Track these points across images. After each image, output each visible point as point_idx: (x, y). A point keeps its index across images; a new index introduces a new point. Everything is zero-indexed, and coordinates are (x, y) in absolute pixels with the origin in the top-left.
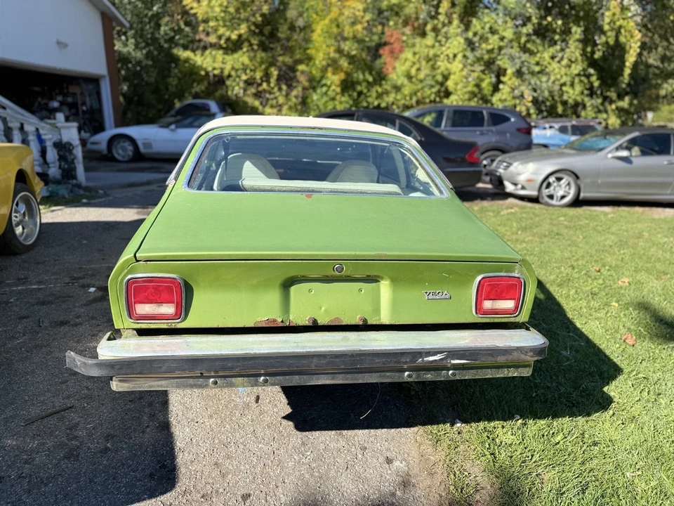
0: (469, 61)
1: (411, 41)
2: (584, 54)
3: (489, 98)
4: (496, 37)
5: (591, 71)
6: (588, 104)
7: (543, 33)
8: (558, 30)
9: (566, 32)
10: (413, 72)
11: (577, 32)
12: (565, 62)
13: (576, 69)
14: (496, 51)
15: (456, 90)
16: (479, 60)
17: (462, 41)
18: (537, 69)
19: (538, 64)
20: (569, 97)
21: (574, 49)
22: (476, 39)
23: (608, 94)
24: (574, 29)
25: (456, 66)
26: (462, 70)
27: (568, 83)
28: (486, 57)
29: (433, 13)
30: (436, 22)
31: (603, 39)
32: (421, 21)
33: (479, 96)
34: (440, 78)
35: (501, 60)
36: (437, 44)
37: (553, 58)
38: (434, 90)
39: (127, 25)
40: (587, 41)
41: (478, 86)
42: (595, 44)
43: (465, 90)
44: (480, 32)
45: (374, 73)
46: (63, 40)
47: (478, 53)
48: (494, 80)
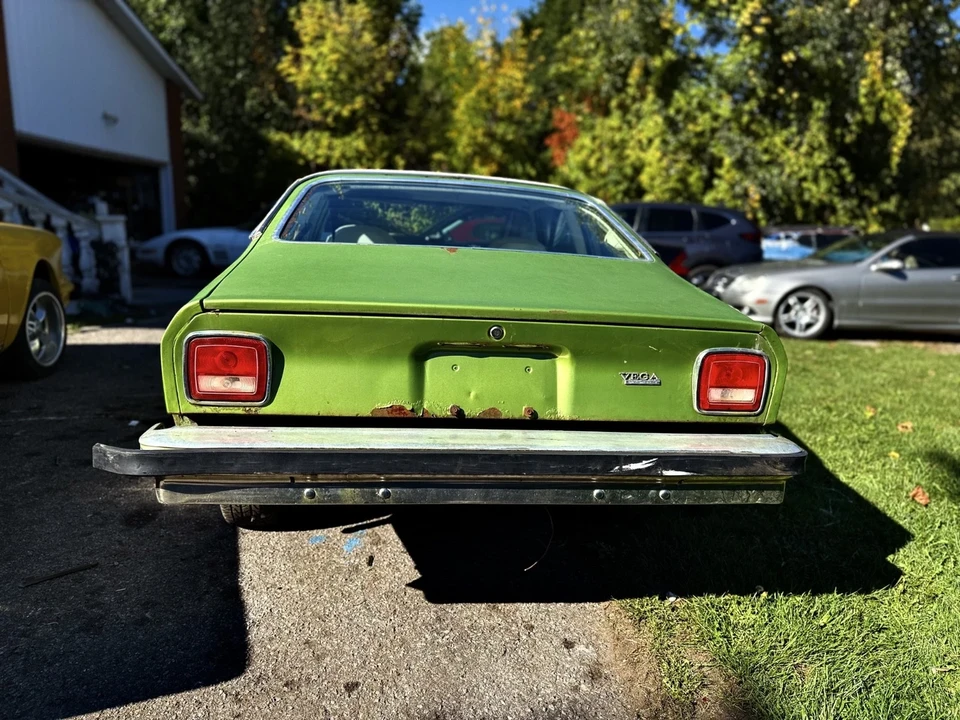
0: (671, 148)
1: (589, 122)
2: (831, 139)
3: (699, 196)
4: (707, 116)
5: (842, 161)
6: (839, 206)
7: (772, 110)
8: (794, 107)
9: (805, 109)
10: (592, 163)
11: (820, 107)
12: (804, 149)
13: (820, 158)
14: (708, 134)
15: (652, 187)
16: (684, 146)
17: (659, 119)
18: (765, 158)
19: (766, 151)
20: (812, 197)
21: (816, 132)
22: (680, 118)
23: (866, 193)
24: (816, 104)
25: (652, 155)
26: (660, 160)
27: (810, 178)
28: (694, 142)
29: (620, 84)
30: (623, 96)
31: (859, 117)
32: (603, 95)
33: (685, 195)
34: (629, 171)
35: (715, 146)
36: (625, 127)
37: (787, 143)
38: (622, 187)
39: (200, 96)
40: (834, 120)
41: (683, 180)
42: (846, 124)
43: (666, 186)
44: (686, 108)
45: (538, 164)
46: (111, 112)
47: (683, 137)
48: (705, 172)
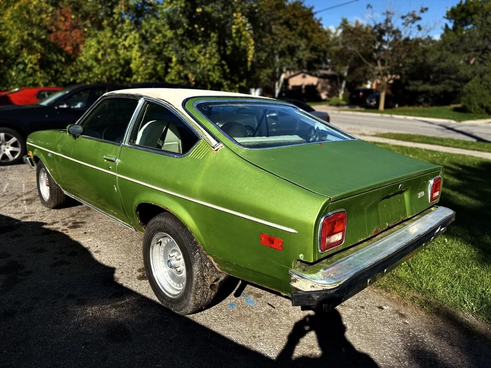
0: (145, 51)
1: (93, 33)
2: (219, 51)
3: (163, 78)
4: (160, 35)
5: (224, 62)
6: (225, 84)
7: (191, 35)
8: (200, 34)
9: (206, 36)
10: (100, 56)
11: (214, 36)
12: (208, 56)
13: (215, 61)
14: (162, 45)
15: (137, 71)
16: (153, 50)
17: (137, 35)
18: (192, 59)
19: (191, 55)
20: (214, 79)
21: (212, 48)
22: (148, 35)
23: (233, 77)
24: (212, 34)
25: (135, 53)
26: (141, 57)
27: (212, 70)
28: (157, 48)
29: (109, 12)
30: (111, 19)
31: (231, 43)
32: (100, 17)
33: (156, 76)
34: (122, 62)
35: (166, 51)
36: (114, 36)
37: (200, 52)
38: (119, 70)
40: (221, 43)
41: (154, 69)
42: (226, 46)
43: (146, 72)
44: (150, 30)
45: (64, 54)
47: (152, 46)
48: (164, 65)
